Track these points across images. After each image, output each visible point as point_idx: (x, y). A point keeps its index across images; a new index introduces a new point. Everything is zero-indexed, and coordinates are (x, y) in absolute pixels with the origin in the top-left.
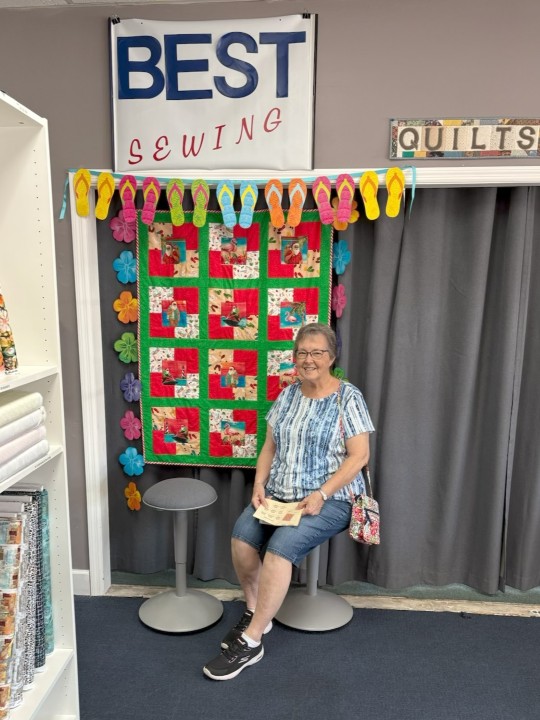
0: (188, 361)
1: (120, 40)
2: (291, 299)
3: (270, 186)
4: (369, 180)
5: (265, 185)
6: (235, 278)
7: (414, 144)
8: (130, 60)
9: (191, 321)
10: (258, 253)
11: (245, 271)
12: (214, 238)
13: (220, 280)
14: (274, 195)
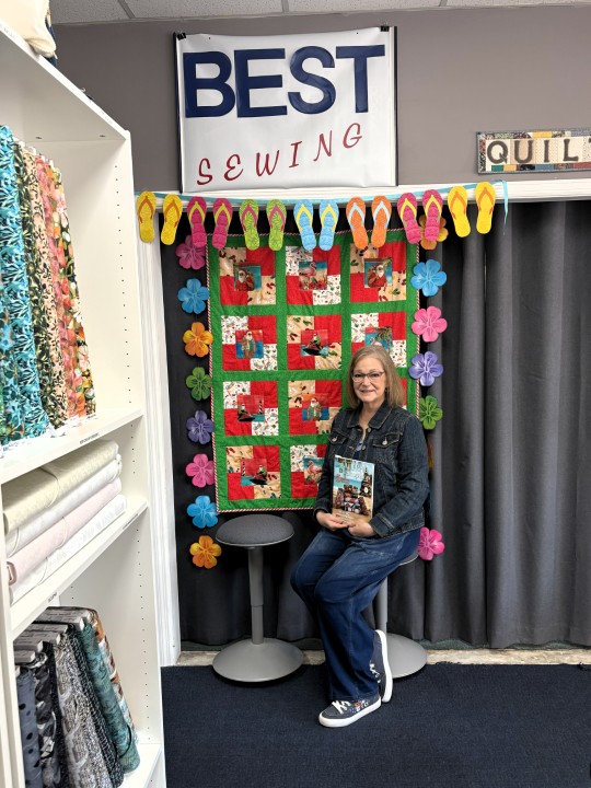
0: (266, 394)
1: (186, 56)
2: (376, 324)
3: (352, 205)
4: (457, 195)
5: (346, 204)
6: (315, 304)
7: (503, 157)
8: (198, 77)
9: (268, 352)
10: (339, 277)
11: (326, 297)
12: (291, 263)
13: (299, 307)
14: (356, 215)
